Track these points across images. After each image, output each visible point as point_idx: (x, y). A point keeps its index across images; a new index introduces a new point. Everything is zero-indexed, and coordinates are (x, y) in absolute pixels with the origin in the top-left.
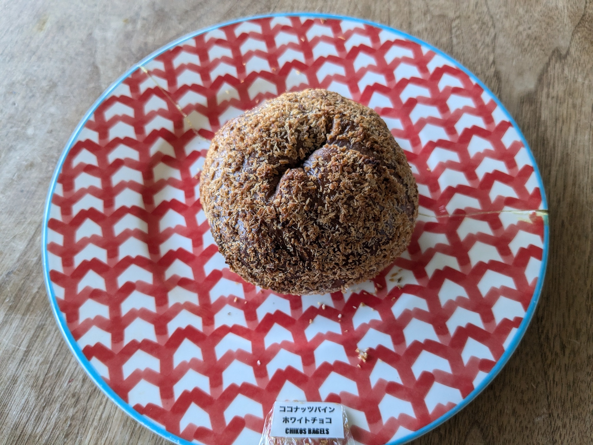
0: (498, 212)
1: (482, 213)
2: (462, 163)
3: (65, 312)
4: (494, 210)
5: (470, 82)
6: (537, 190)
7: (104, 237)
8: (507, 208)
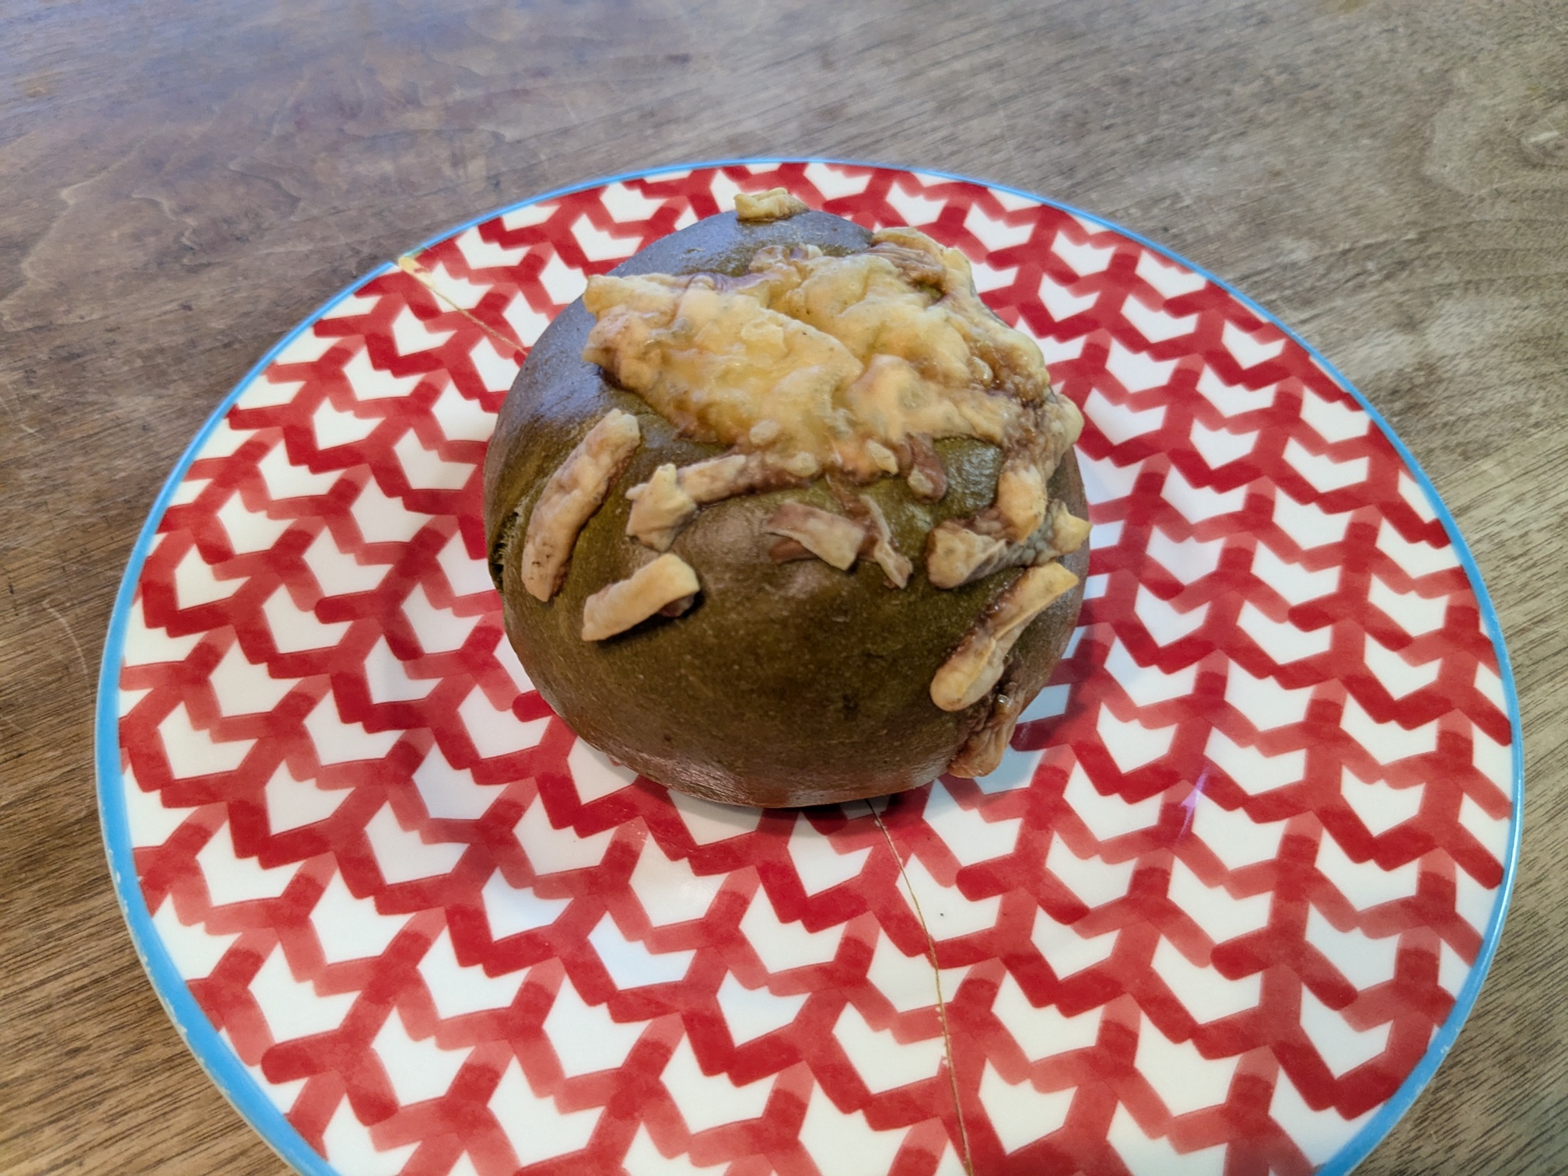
0: (467, 314)
1: (491, 330)
2: (410, 425)
3: (1480, 635)
4: (468, 320)
5: (163, 545)
6: (362, 292)
7: (1341, 764)
8: (444, 307)
